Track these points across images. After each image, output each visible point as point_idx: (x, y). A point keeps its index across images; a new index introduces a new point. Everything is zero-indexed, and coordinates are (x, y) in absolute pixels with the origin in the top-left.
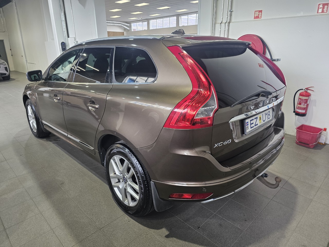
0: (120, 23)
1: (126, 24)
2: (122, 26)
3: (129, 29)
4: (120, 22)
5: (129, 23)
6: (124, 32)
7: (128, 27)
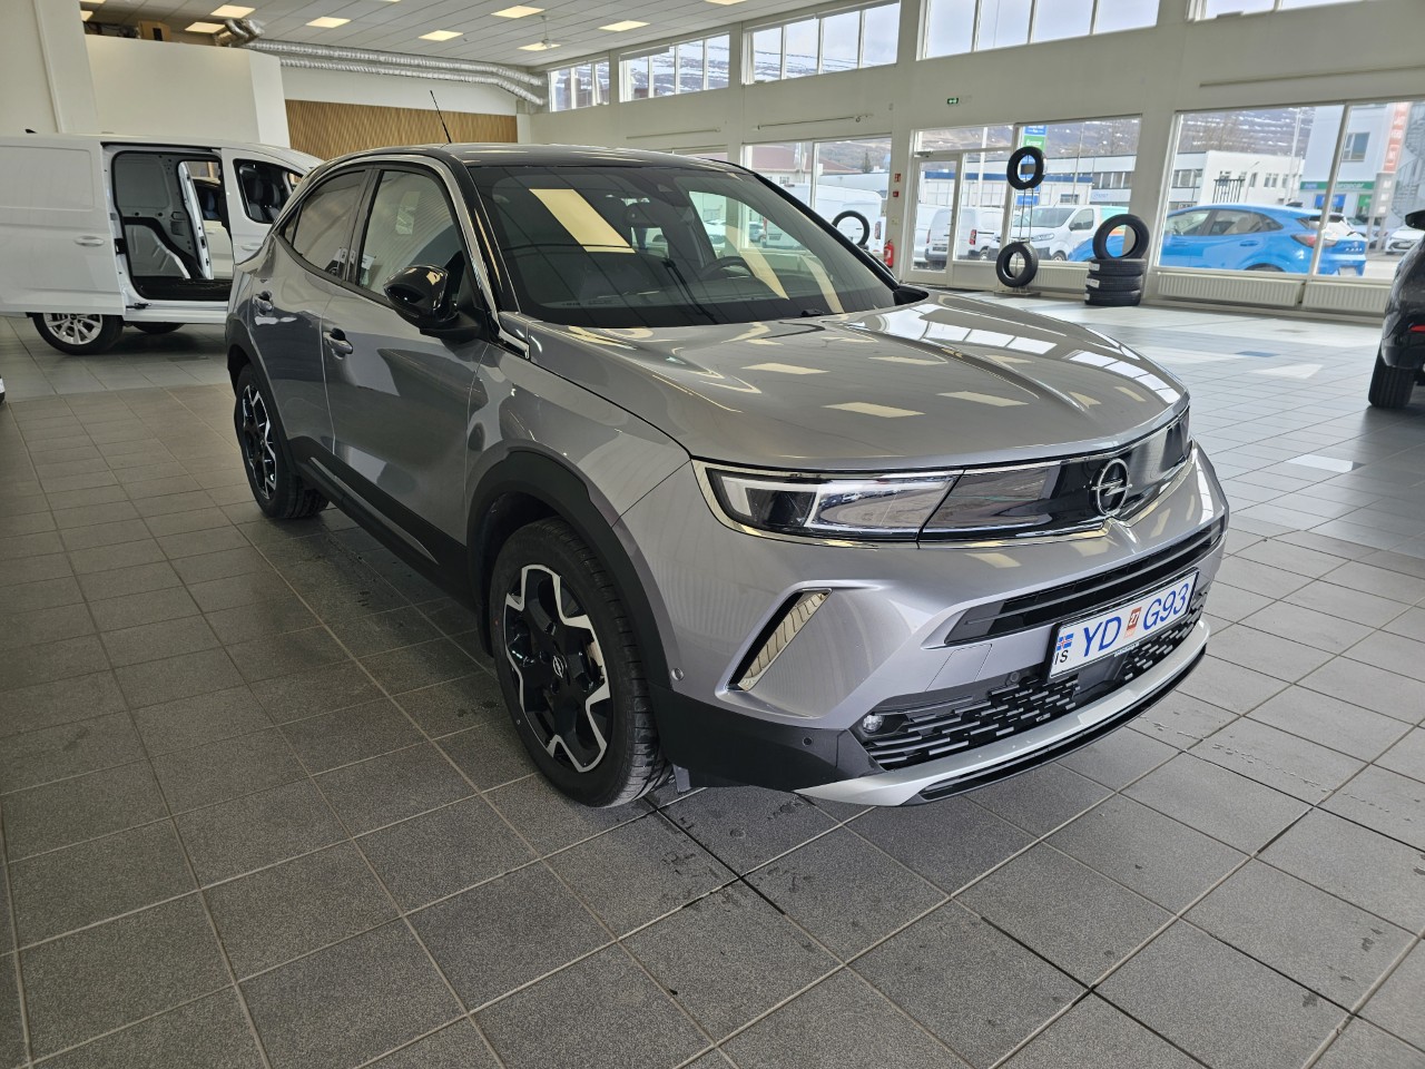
0: (494, 69)
1: (526, 78)
2: (507, 85)
3: (538, 101)
4: (494, 64)
5: (540, 71)
6: (514, 119)
7: (533, 93)
